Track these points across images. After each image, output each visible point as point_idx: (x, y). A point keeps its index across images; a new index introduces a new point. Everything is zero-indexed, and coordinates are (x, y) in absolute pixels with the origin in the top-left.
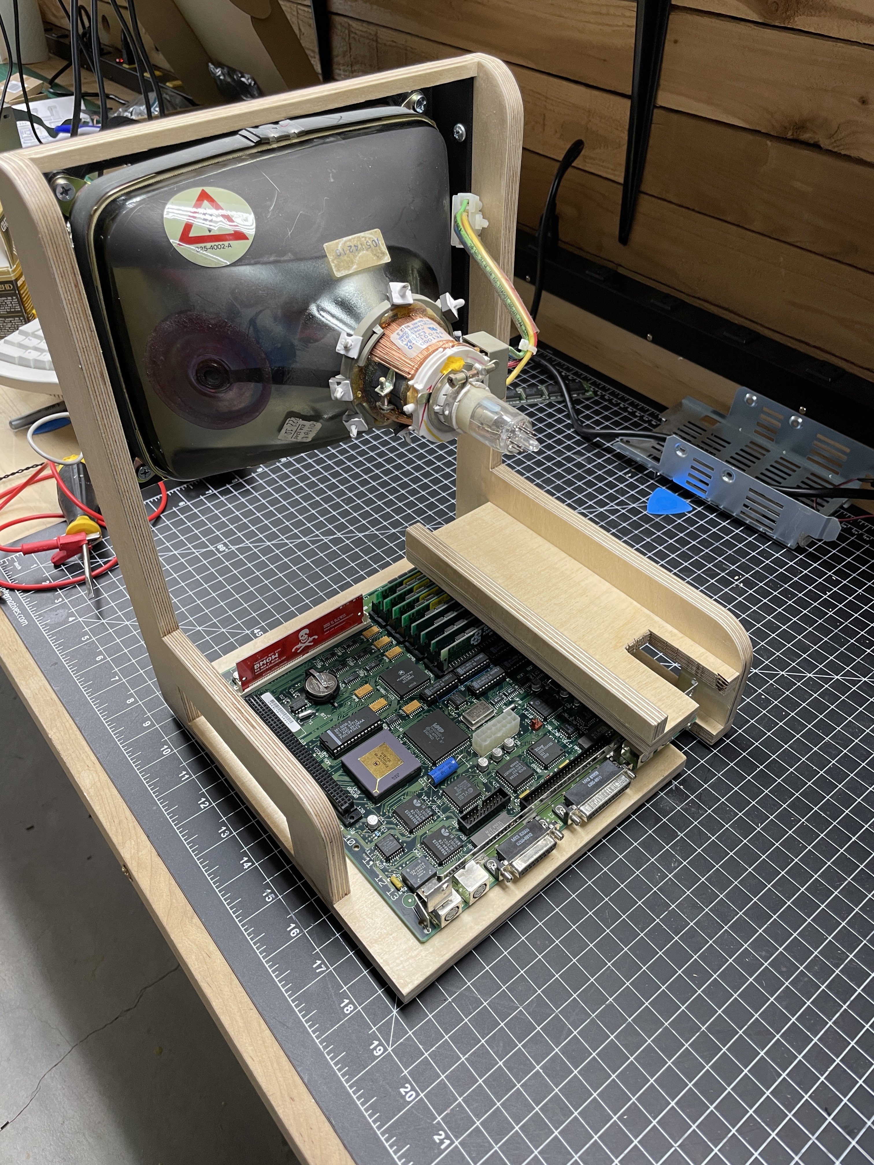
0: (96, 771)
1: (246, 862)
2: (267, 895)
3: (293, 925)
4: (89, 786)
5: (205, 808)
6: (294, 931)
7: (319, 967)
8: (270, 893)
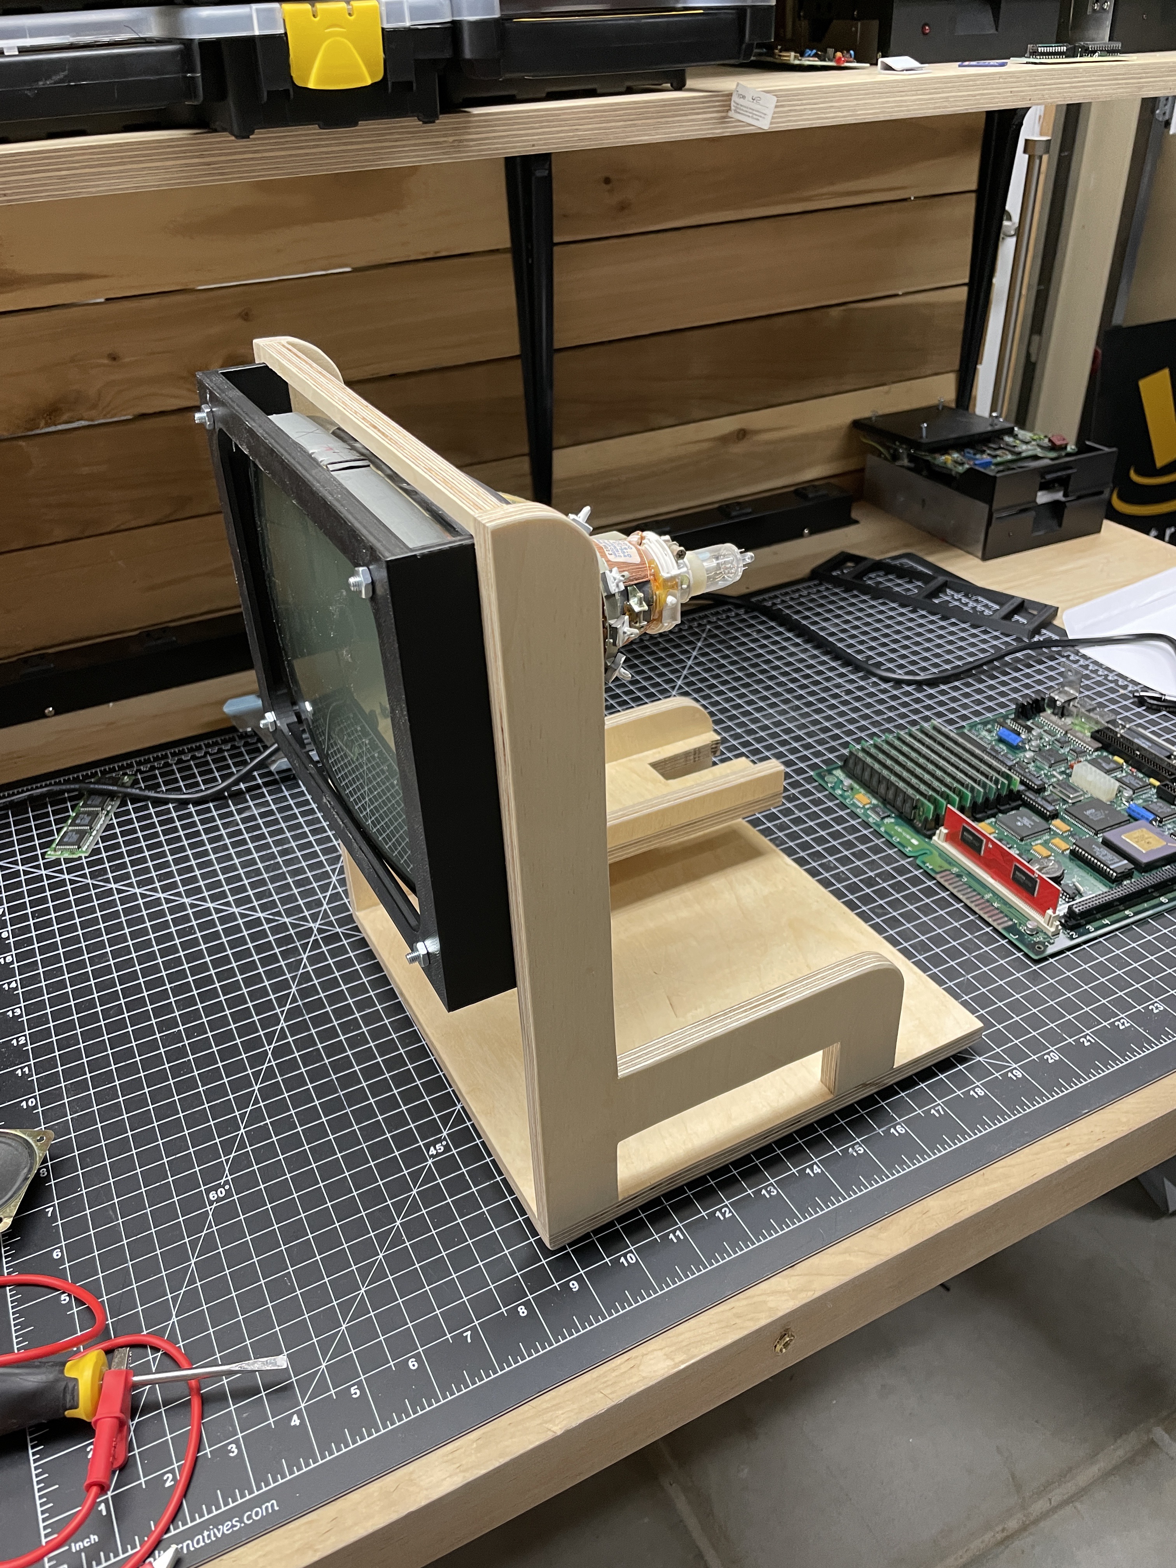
0: (643, 1355)
1: (812, 1171)
2: (856, 1152)
3: (892, 1130)
4: (670, 1363)
5: (730, 1211)
6: (899, 1130)
7: (938, 1111)
8: (853, 1148)
